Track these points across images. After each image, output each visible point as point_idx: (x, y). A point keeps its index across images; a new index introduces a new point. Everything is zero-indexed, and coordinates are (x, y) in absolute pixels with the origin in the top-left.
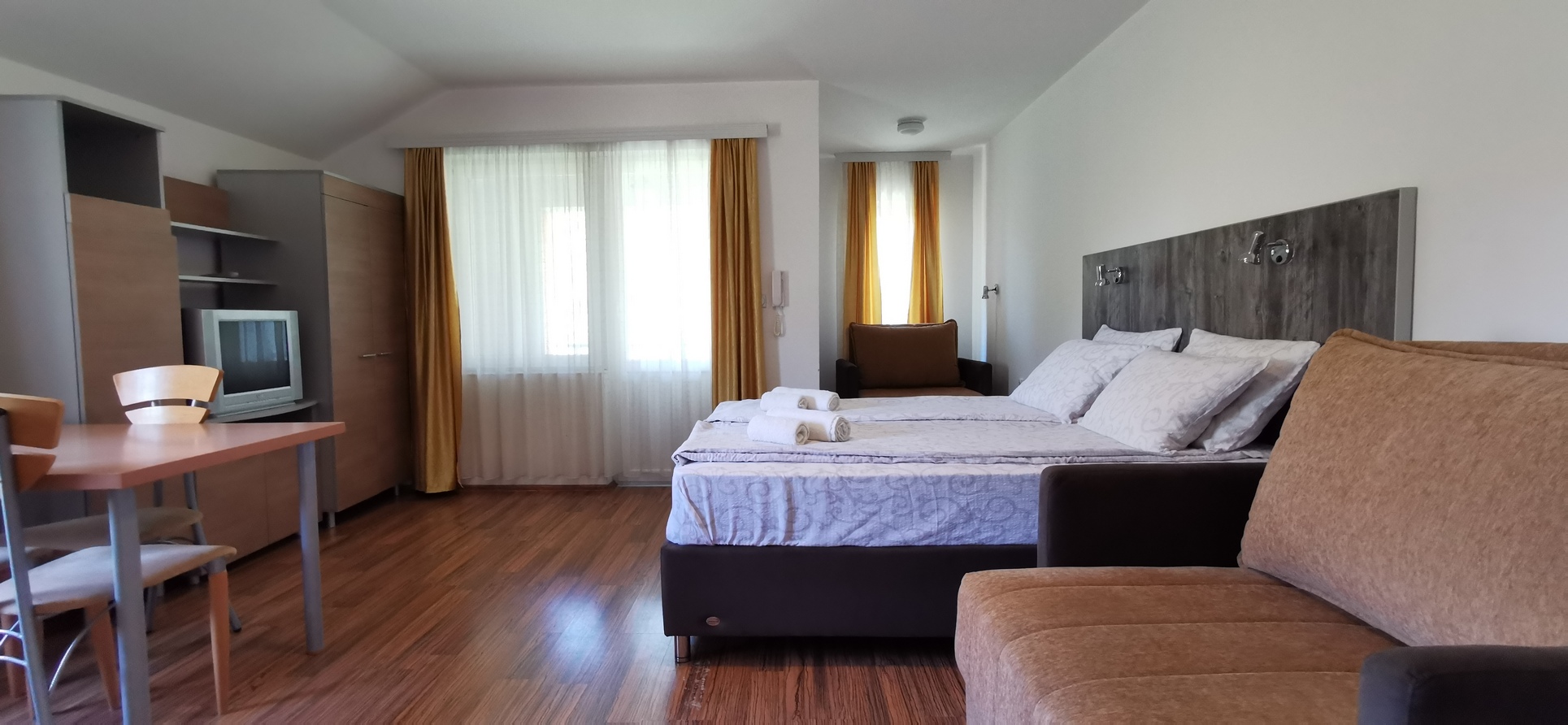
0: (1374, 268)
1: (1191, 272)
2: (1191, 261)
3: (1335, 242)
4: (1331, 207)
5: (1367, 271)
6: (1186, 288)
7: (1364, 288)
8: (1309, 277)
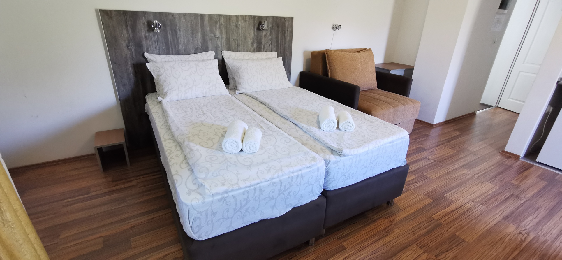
0: (288, 34)
1: (218, 29)
2: (218, 26)
3: (278, 27)
4: (277, 17)
5: (286, 34)
6: (215, 36)
7: (285, 39)
8: (270, 35)
